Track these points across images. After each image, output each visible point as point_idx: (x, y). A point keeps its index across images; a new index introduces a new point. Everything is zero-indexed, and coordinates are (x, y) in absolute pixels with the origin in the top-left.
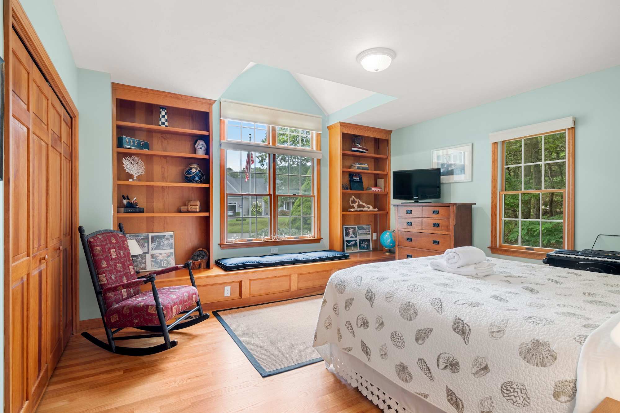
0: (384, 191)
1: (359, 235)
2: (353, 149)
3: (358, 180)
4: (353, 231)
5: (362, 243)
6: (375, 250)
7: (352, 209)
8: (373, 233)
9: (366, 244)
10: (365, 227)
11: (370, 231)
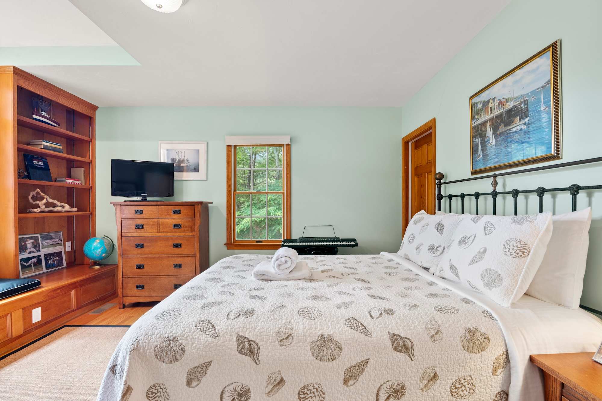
0: (85, 184)
1: (44, 247)
2: (35, 116)
3: (42, 165)
4: (33, 243)
5: (50, 259)
6: (70, 265)
7: (36, 210)
8: (66, 243)
9: (56, 260)
10: (53, 235)
11: (61, 241)
